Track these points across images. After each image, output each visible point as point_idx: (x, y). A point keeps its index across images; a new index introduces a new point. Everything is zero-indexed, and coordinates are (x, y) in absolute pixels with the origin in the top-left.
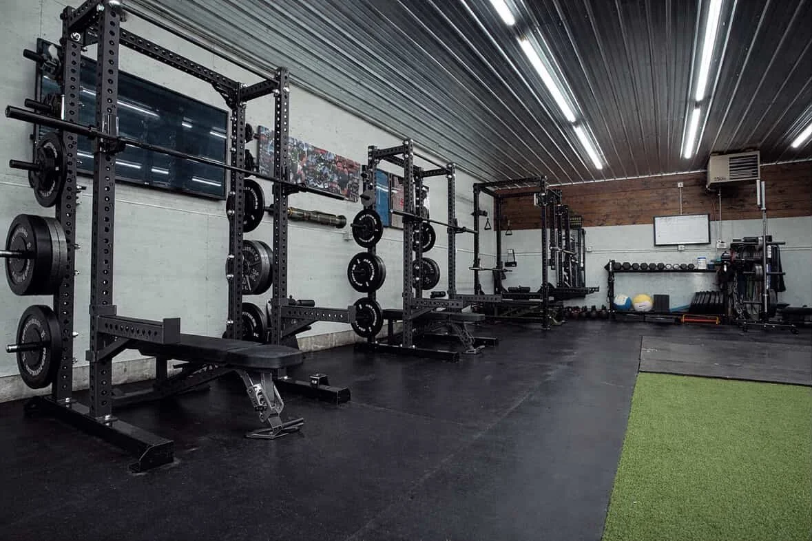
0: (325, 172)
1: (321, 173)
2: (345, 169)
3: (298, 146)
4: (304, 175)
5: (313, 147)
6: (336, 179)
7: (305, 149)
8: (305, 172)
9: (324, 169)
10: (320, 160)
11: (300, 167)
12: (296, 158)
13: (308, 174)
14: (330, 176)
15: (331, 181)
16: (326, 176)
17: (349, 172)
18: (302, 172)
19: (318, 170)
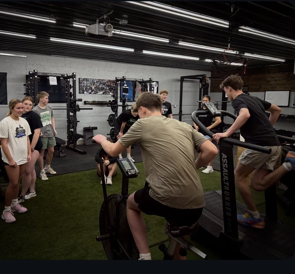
0: (103, 87)
1: (102, 88)
2: (112, 84)
3: (92, 80)
4: (95, 90)
5: (98, 79)
6: (108, 88)
7: (95, 81)
8: (95, 89)
9: (103, 86)
10: (101, 83)
11: (93, 88)
12: (92, 85)
13: (97, 89)
14: (105, 88)
15: (106, 89)
16: (104, 88)
17: (113, 85)
18: (94, 89)
19: (100, 87)
